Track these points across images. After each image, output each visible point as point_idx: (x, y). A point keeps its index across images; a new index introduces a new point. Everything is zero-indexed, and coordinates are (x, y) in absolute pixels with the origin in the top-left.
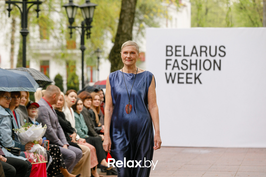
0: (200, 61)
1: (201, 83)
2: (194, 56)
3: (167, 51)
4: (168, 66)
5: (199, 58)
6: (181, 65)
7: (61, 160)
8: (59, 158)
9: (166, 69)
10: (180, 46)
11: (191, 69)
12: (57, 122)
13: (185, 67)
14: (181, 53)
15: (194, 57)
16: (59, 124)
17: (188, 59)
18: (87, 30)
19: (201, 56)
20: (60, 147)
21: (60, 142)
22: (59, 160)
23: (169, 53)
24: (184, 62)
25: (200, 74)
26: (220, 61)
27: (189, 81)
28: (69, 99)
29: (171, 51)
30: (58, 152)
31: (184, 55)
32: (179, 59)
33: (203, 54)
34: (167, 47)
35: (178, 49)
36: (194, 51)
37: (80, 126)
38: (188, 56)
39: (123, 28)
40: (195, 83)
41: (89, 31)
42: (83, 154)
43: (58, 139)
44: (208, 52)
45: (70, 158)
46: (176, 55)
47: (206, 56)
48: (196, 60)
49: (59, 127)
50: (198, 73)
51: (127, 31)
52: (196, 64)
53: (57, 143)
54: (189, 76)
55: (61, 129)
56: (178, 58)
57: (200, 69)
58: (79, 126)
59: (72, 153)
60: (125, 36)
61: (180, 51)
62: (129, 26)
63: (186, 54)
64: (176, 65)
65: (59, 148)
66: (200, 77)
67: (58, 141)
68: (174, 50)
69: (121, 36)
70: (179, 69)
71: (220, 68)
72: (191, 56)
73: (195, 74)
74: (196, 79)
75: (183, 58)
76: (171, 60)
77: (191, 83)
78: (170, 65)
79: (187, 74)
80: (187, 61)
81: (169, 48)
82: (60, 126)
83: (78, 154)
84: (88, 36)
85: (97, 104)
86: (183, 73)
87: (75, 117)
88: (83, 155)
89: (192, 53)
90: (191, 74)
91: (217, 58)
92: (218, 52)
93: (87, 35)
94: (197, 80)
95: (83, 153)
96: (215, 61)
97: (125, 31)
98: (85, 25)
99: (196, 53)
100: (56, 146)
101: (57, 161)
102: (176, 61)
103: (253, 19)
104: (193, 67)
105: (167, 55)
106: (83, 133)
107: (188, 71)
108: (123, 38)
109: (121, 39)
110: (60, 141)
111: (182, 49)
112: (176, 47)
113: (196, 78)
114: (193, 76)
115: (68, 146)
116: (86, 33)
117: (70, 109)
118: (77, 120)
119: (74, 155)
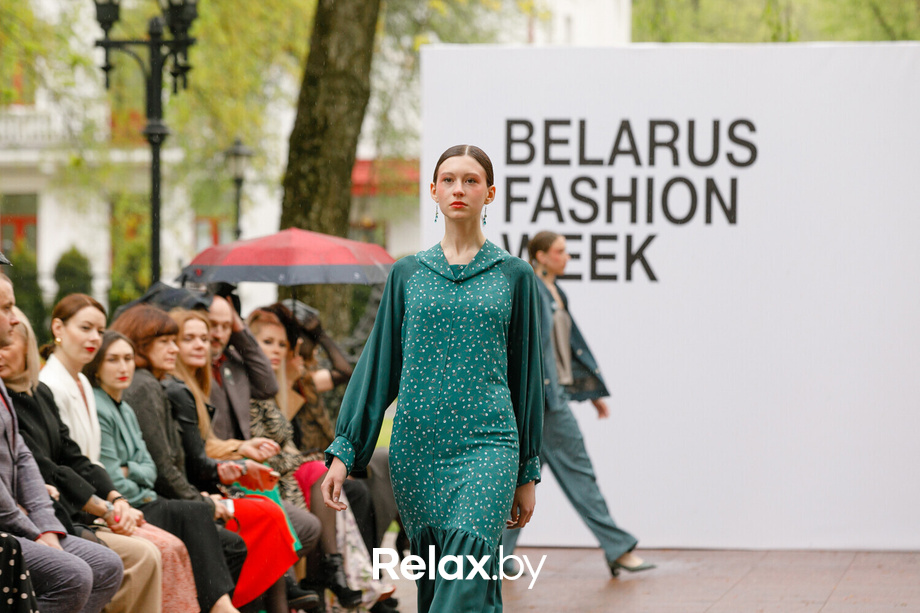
0: (650, 182)
1: (652, 277)
2: (625, 163)
3: (510, 141)
4: (516, 207)
5: (643, 173)
6: (567, 202)
7: (24, 596)
8: (16, 590)
9: (508, 218)
10: (567, 123)
11: (609, 219)
12: (10, 434)
13: (584, 211)
14: (570, 152)
15: (624, 169)
16: (20, 439)
17: (599, 174)
18: (174, 52)
19: (652, 162)
20: (22, 541)
21: (22, 518)
22: (17, 597)
23: (520, 151)
24: (584, 189)
25: (650, 239)
26: (734, 182)
27: (603, 267)
28: (73, 339)
29: (527, 141)
30: (12, 563)
31: (583, 161)
32: (563, 178)
33: (664, 155)
34: (510, 124)
35: (557, 132)
36: (625, 144)
37: (119, 453)
38: (599, 162)
39: (333, 52)
40: (629, 277)
41: (181, 60)
42: (126, 572)
43: (16, 508)
44: (682, 145)
45: (64, 586)
46: (548, 161)
47: (676, 162)
48: (634, 182)
49: (22, 457)
50: (640, 232)
51: (350, 64)
52: (632, 199)
53: (9, 523)
54: (603, 247)
55: (32, 464)
56: (554, 172)
57: (650, 219)
58: (115, 456)
59: (78, 567)
60: (340, 83)
61: (565, 142)
62: (359, 43)
63: (590, 154)
64: (548, 201)
65: (18, 546)
66: (648, 254)
67: (17, 513)
68: (538, 140)
69: (323, 84)
70: (561, 219)
71: (731, 215)
72: (612, 162)
73: (629, 239)
74: (631, 259)
75: (576, 170)
76: (526, 180)
77: (613, 278)
78: (523, 200)
79: (595, 239)
80: (593, 184)
81: (520, 132)
82: (26, 449)
83: (102, 573)
84: (180, 81)
85: (199, 357)
86: (578, 237)
87: (100, 415)
88: (127, 577)
89: (616, 151)
90: (613, 238)
91: (722, 173)
92: (726, 145)
93: (174, 75)
94: (637, 267)
95: (127, 567)
96: (711, 186)
97: (342, 64)
98: (167, 35)
99: (633, 151)
100: (4, 535)
101: (10, 601)
102: (548, 183)
103: (890, 22)
104: (622, 210)
105: (510, 161)
106: (131, 485)
107: (600, 226)
108: (332, 90)
109: (322, 97)
110: (23, 514)
111: (571, 133)
112: (549, 124)
113: (634, 256)
114: (618, 248)
115: (61, 537)
116: (169, 66)
117: (77, 379)
118: (110, 428)
119: (88, 574)
